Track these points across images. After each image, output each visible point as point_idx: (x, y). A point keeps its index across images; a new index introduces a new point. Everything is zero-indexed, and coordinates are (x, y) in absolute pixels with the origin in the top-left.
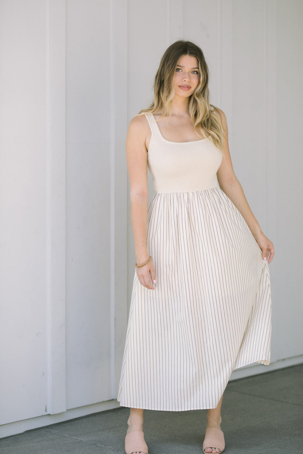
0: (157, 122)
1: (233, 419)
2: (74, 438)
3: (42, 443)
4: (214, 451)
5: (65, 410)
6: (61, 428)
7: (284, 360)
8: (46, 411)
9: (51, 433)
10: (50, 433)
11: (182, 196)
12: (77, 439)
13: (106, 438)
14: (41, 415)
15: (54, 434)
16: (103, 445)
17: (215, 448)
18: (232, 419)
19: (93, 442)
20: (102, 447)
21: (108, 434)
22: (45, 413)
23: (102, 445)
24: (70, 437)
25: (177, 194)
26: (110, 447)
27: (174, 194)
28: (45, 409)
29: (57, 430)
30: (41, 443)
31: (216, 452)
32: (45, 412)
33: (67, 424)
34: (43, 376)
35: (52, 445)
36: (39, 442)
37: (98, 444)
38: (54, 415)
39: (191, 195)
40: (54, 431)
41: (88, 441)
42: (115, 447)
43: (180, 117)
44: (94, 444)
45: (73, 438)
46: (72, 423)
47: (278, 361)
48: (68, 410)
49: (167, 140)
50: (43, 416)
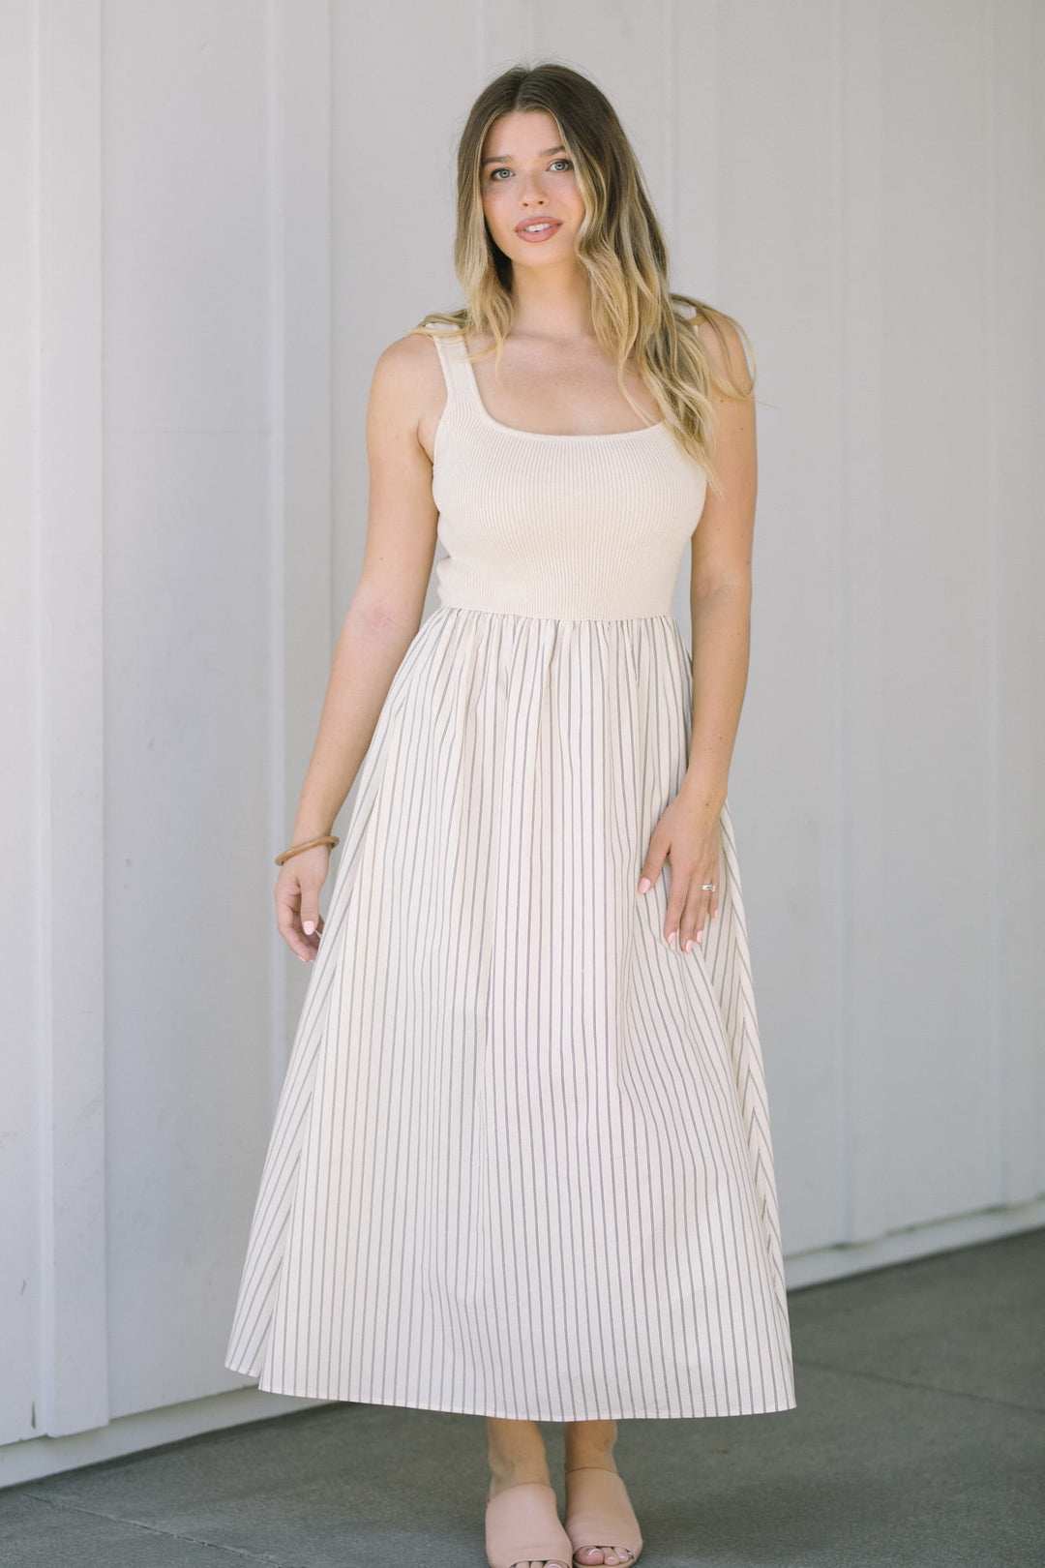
0: (473, 365)
1: (725, 1452)
2: (137, 1522)
3: (19, 1542)
4: (610, 1560)
5: (104, 1421)
6: (88, 1489)
7: (911, 1230)
8: (34, 1424)
9: (53, 1507)
10: (49, 1507)
11: (534, 630)
12: (149, 1529)
13: (255, 1522)
14: (16, 1439)
15: (64, 1509)
16: (244, 1547)
17: (612, 1548)
18: (723, 1449)
19: (207, 1538)
20: (242, 1556)
21: (265, 1507)
22: (28, 1433)
23: (242, 1551)
24: (123, 1520)
25: (517, 619)
26: (271, 1557)
27: (505, 620)
28: (30, 1416)
29: (74, 1493)
30: (16, 1544)
31: (617, 1562)
32: (32, 1428)
33: (112, 1472)
34: (21, 1294)
35: (56, 1549)
36: (8, 1538)
37: (225, 1546)
38: (64, 1438)
39: (566, 629)
40: (64, 1498)
41: (187, 1536)
42: (292, 1556)
43: (562, 344)
44: (211, 1545)
45: (135, 1525)
46: (130, 1467)
47: (892, 1234)
48: (114, 1421)
49: (497, 420)
50: (21, 1442)
